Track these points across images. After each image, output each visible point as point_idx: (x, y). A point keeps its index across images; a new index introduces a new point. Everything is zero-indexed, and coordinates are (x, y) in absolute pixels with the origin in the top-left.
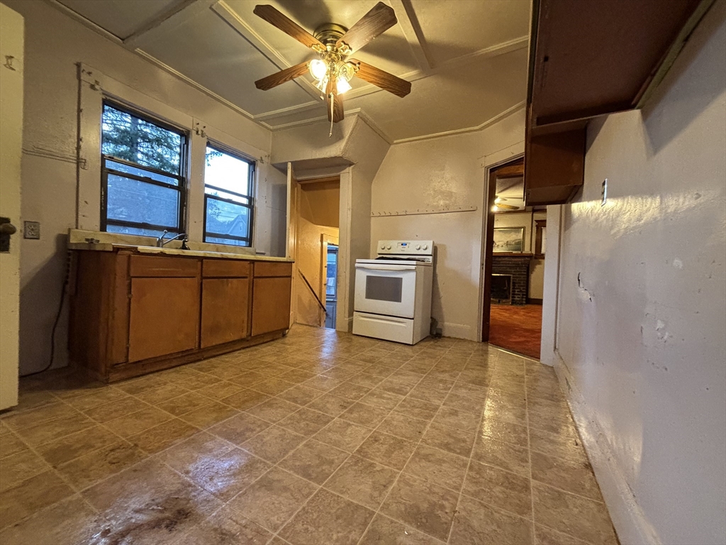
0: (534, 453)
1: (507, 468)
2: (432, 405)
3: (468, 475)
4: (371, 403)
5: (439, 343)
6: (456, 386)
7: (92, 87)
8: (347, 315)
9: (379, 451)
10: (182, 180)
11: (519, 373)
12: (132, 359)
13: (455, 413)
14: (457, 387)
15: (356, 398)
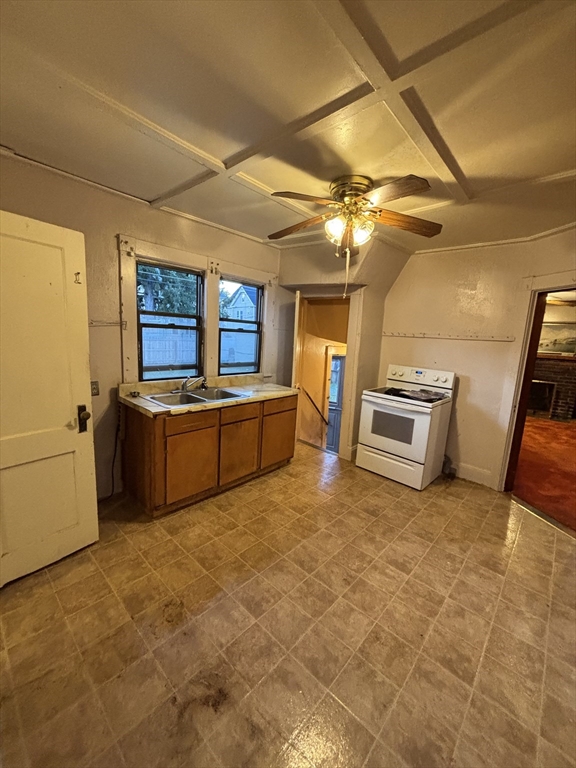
0: (548, 696)
1: (513, 712)
2: (438, 595)
3: (469, 712)
4: (374, 580)
5: (453, 489)
6: (466, 567)
7: (129, 254)
8: (350, 444)
9: (380, 654)
10: (200, 320)
11: (546, 556)
12: (169, 502)
13: (461, 613)
14: (468, 570)
15: (357, 571)
